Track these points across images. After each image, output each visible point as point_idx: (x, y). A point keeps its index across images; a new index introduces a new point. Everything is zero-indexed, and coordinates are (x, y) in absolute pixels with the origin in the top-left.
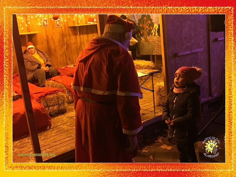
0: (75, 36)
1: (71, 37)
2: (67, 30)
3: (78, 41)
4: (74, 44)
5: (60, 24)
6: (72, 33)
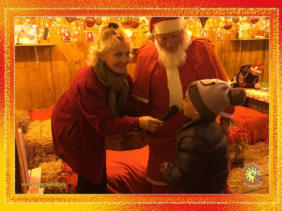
0: (235, 53)
1: (231, 53)
2: (227, 45)
3: (238, 59)
4: (233, 62)
5: (221, 36)
6: (233, 48)
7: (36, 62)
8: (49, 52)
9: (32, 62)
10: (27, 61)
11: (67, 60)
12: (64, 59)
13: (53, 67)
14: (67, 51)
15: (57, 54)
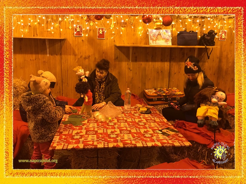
7: (46, 55)
8: (60, 46)
9: (43, 55)
10: (38, 54)
11: (77, 55)
12: (74, 54)
13: (62, 61)
14: (77, 46)
15: (68, 49)
